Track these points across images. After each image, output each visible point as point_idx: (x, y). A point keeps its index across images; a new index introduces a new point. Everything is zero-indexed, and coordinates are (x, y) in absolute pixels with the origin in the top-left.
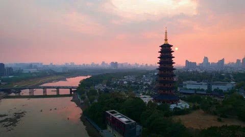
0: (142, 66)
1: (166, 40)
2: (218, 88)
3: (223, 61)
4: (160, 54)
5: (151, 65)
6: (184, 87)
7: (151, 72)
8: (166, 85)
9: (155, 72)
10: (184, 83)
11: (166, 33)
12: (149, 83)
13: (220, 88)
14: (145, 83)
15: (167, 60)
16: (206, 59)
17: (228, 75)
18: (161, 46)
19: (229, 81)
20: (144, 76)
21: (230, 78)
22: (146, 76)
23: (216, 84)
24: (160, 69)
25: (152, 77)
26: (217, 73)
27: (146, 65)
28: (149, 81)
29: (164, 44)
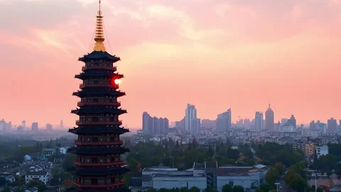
0: (20, 128)
1: (99, 40)
2: (231, 183)
3: (227, 115)
4: (81, 82)
5: (49, 126)
6: (144, 184)
7: (49, 144)
8: (101, 181)
9: (60, 145)
10: (144, 173)
11: (100, 17)
12: (42, 178)
13: (236, 184)
14: (29, 178)
15: (101, 101)
16: (191, 109)
17: (244, 147)
18: (85, 59)
19: (252, 164)
20: (28, 157)
21: (250, 155)
22: (34, 159)
23: (225, 173)
24: (80, 131)
25: (51, 159)
26: (220, 144)
27: (35, 125)
28: (43, 173)
29: (95, 52)
